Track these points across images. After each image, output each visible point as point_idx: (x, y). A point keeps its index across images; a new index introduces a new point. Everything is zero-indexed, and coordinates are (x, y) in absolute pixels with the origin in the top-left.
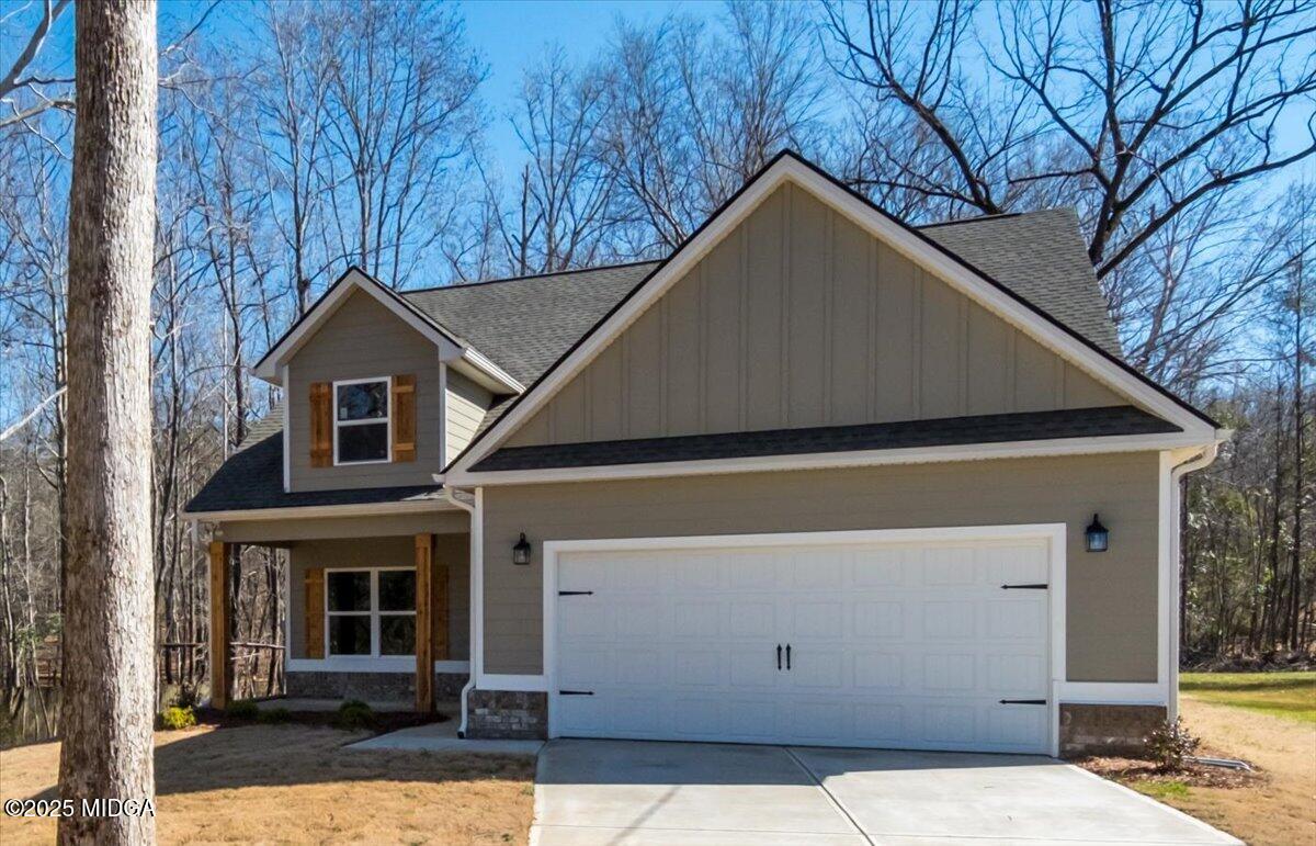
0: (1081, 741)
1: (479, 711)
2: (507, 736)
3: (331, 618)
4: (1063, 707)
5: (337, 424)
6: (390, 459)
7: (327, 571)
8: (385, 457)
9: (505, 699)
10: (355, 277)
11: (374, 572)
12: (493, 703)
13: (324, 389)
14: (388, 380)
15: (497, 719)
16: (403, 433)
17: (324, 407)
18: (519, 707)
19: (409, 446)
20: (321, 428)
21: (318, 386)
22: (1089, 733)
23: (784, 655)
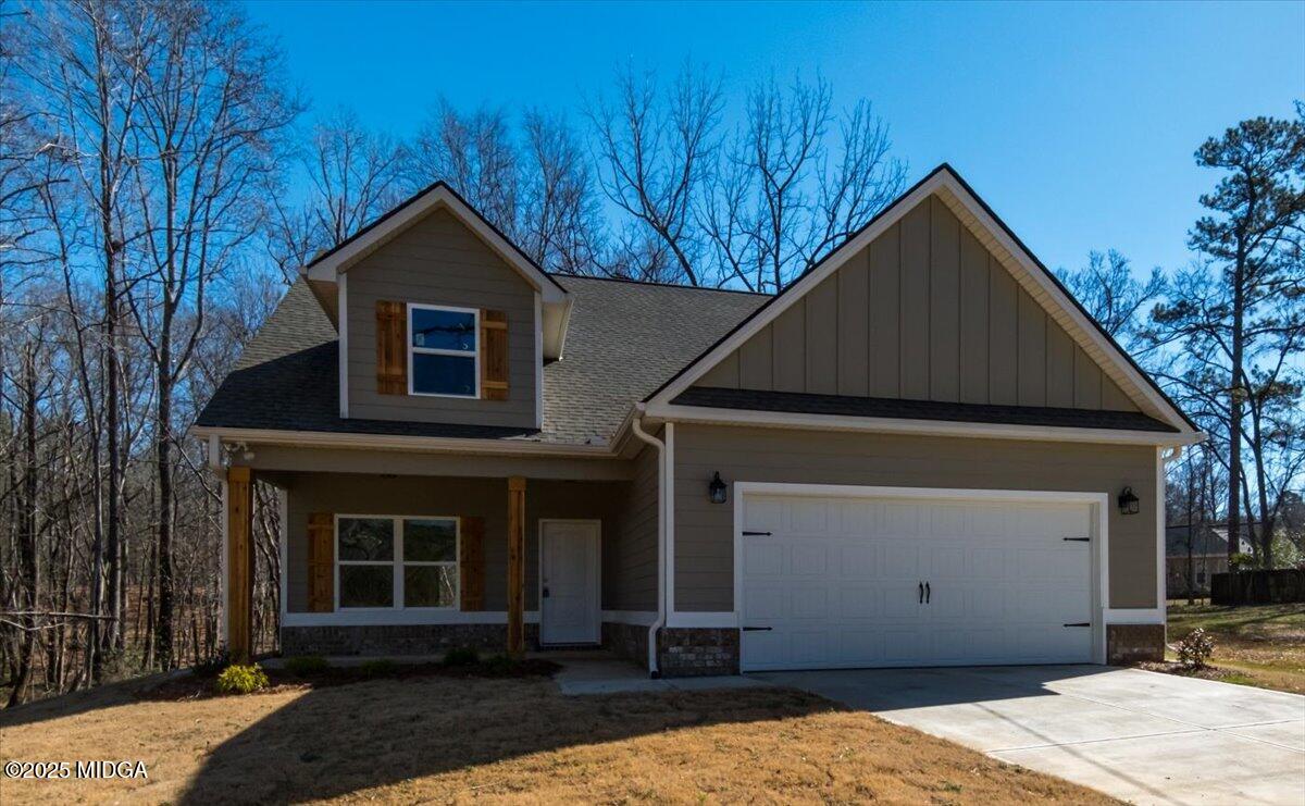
0: (1122, 651)
1: (673, 649)
2: (702, 673)
3: (342, 567)
4: (1109, 627)
5: (411, 350)
6: (478, 396)
7: (337, 517)
8: (473, 392)
9: (699, 637)
10: (440, 195)
11: (398, 521)
12: (687, 641)
13: (396, 309)
14: (476, 312)
15: (691, 656)
16: (494, 369)
17: (395, 329)
18: (714, 643)
19: (502, 385)
20: (391, 350)
21: (388, 304)
22: (1125, 645)
23: (925, 591)
